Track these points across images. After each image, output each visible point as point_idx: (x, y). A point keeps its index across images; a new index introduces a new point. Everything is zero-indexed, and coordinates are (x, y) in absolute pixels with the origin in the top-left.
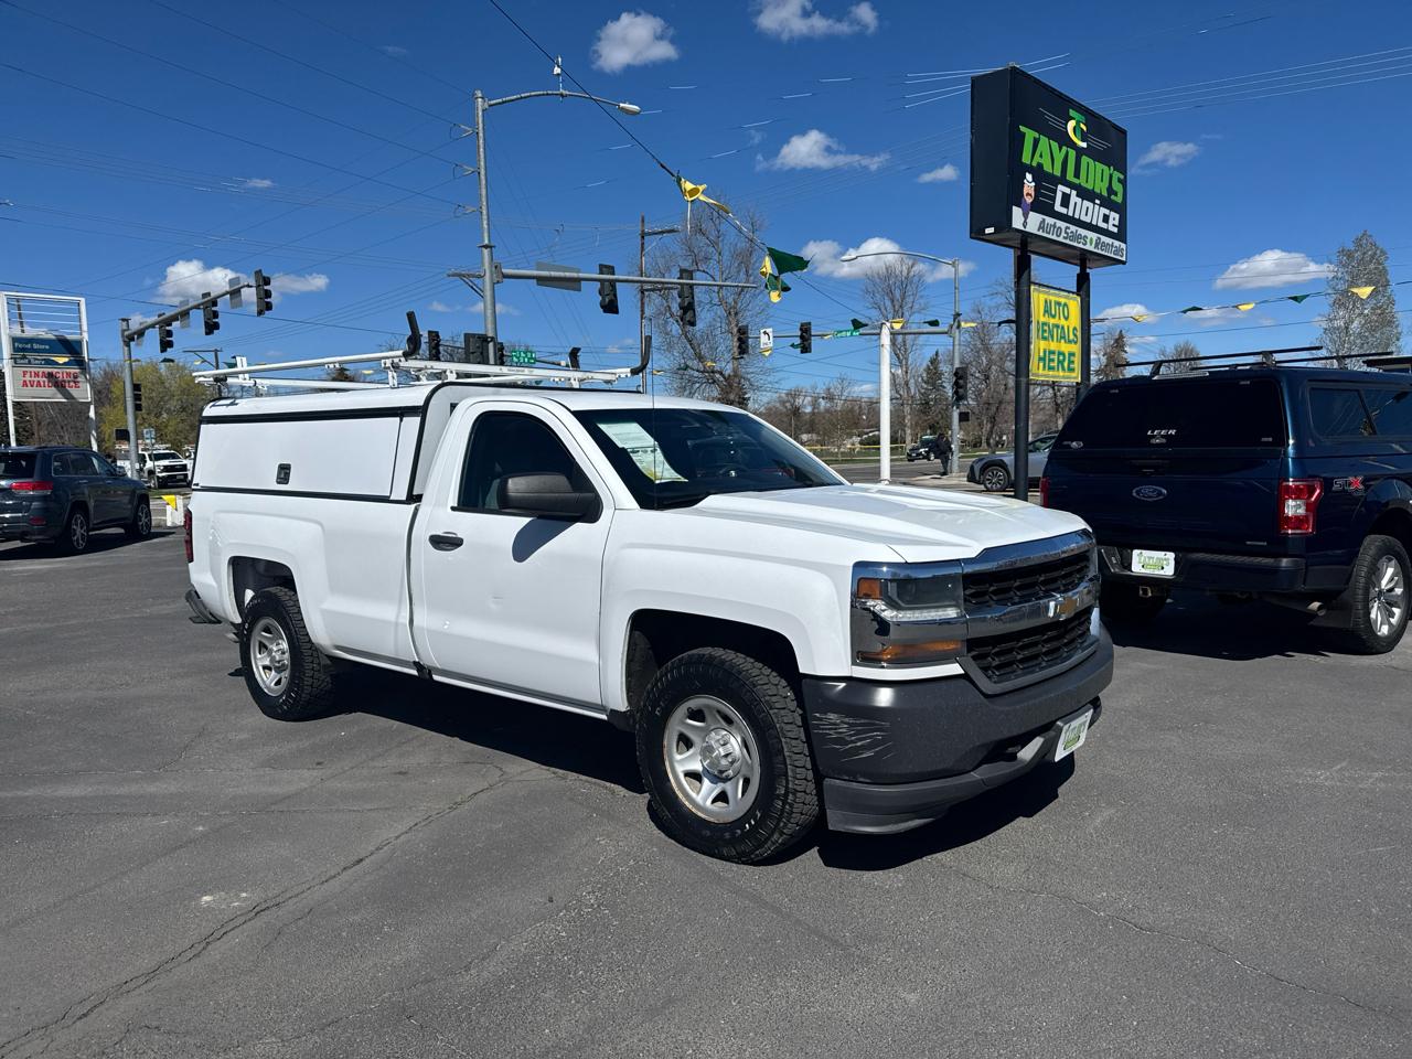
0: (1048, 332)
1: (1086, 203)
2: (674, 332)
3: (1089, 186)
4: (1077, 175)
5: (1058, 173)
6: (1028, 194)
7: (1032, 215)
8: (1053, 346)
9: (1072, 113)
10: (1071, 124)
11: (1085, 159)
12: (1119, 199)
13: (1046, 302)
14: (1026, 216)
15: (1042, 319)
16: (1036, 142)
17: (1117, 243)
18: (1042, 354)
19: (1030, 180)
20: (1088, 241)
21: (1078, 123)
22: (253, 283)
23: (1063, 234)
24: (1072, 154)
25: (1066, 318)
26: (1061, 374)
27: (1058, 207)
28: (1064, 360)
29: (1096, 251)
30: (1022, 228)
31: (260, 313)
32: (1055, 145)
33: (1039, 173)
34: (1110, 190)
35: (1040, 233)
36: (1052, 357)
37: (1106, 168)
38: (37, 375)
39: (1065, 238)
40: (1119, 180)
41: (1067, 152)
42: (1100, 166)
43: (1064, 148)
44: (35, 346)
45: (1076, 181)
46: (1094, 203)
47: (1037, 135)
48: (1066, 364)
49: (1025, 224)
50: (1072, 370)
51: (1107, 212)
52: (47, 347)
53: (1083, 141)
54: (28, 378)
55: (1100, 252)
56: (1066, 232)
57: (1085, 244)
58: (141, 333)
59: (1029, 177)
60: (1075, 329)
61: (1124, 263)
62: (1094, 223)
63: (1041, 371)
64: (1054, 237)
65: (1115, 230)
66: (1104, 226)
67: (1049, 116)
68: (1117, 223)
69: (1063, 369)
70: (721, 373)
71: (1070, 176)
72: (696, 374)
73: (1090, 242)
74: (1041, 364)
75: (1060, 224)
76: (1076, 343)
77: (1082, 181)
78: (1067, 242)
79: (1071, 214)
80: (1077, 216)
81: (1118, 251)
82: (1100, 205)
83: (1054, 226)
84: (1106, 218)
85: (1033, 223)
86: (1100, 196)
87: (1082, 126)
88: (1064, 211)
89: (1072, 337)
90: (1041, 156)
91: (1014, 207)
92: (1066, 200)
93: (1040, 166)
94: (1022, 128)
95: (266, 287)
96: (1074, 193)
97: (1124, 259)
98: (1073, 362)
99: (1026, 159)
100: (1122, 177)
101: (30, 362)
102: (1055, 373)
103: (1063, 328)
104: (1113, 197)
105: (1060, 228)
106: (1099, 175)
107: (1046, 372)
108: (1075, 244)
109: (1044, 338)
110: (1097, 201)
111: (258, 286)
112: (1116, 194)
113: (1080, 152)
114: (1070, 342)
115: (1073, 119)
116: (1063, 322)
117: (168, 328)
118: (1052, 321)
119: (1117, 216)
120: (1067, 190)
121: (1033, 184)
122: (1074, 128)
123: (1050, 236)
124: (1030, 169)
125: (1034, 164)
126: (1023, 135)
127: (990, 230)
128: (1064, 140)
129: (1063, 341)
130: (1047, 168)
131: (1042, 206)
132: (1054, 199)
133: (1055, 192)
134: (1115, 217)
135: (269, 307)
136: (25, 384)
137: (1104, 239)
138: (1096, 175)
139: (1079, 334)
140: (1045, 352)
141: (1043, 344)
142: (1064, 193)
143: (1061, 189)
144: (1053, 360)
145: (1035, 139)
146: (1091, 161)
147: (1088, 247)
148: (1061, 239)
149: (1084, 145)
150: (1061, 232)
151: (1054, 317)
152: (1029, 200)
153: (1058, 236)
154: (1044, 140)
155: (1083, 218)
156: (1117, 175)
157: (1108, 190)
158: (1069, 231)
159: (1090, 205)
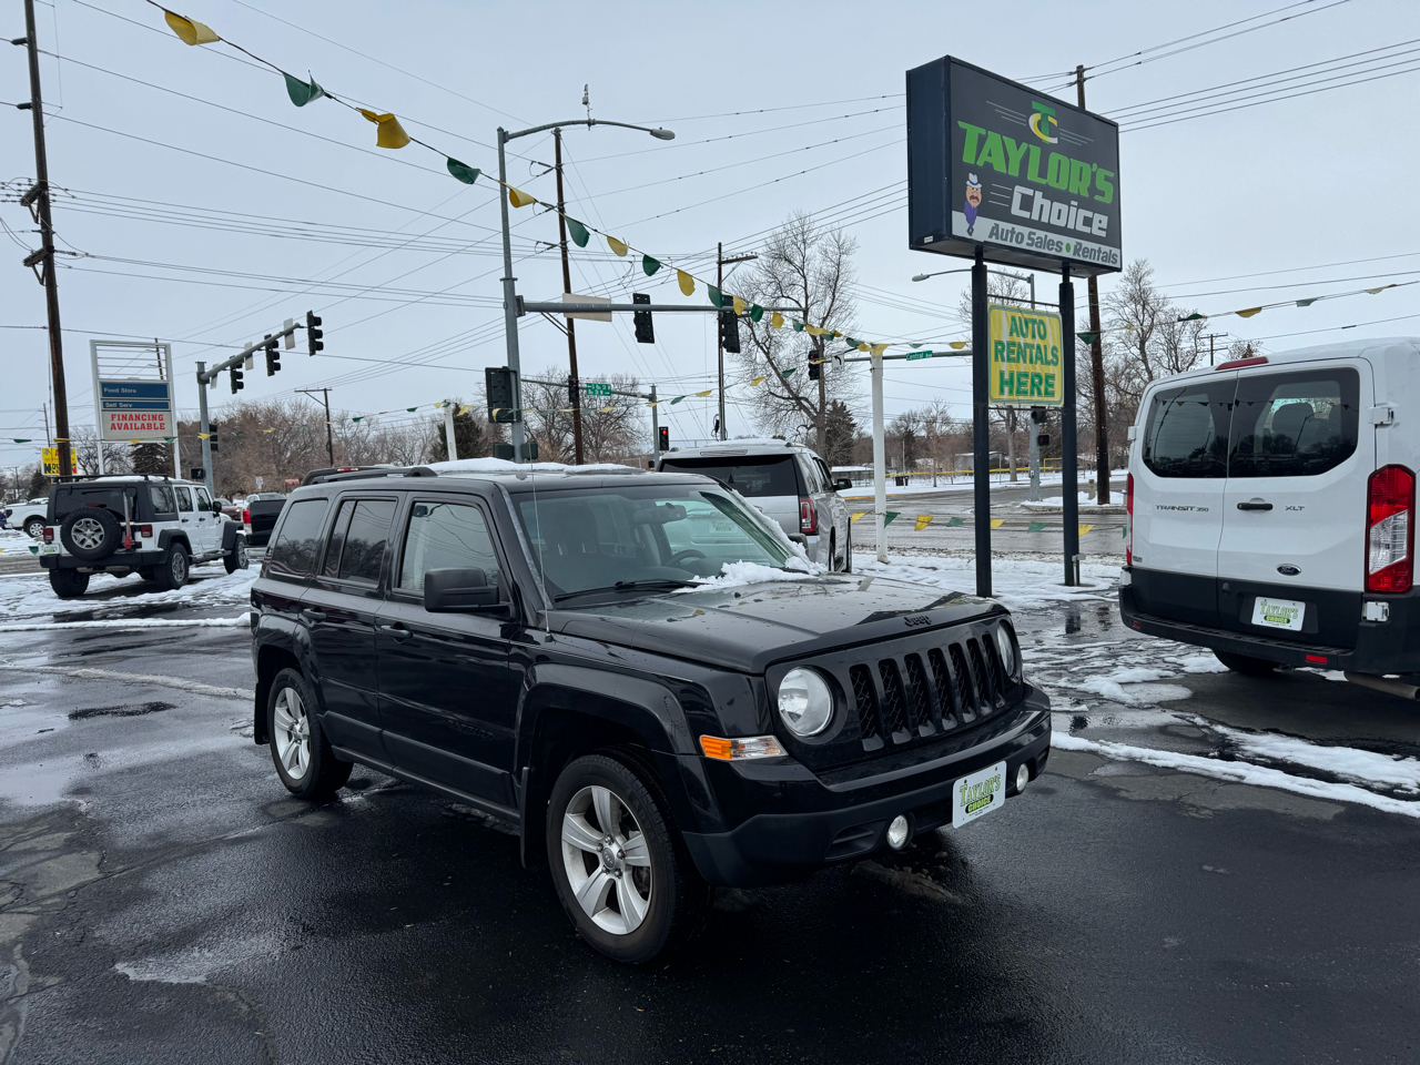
0: (1015, 353)
1: (1057, 206)
2: (758, 360)
3: (1062, 186)
4: (1043, 173)
5: (1014, 171)
6: (972, 197)
7: (979, 219)
8: (1023, 367)
9: (1035, 105)
10: (1034, 120)
11: (1054, 157)
12: (1108, 199)
13: (1013, 319)
14: (971, 221)
15: (1005, 339)
16: (982, 140)
17: (1105, 248)
18: (1007, 377)
19: (976, 181)
20: (1064, 247)
21: (1045, 116)
22: (304, 323)
23: (1026, 240)
24: (1036, 152)
25: (1043, 337)
26: (1036, 398)
27: (1016, 210)
28: (1041, 383)
29: (1076, 257)
30: (967, 236)
31: (312, 353)
32: (1010, 143)
33: (986, 174)
34: (1093, 190)
35: (993, 240)
36: (1023, 379)
37: (1086, 166)
38: (124, 417)
39: (1028, 244)
40: (1107, 178)
41: (1028, 150)
42: (1077, 164)
43: (1024, 146)
44: (123, 390)
45: (1043, 181)
46: (1070, 205)
47: (983, 132)
48: (1042, 388)
49: (970, 231)
50: (1052, 394)
51: (1089, 214)
52: (135, 391)
53: (1051, 136)
54: (116, 421)
55: (1081, 258)
56: (1029, 238)
57: (1061, 250)
58: (214, 375)
59: (973, 178)
60: (1054, 348)
61: (1119, 270)
62: (1071, 226)
63: (1006, 396)
64: (1014, 244)
65: (1103, 234)
66: (1087, 230)
67: (999, 109)
68: (1104, 225)
69: (1039, 393)
70: (807, 400)
71: (1032, 175)
72: (782, 401)
73: (1067, 248)
74: (1006, 389)
75: (1019, 229)
76: (1056, 364)
77: (1051, 181)
78: (1034, 248)
79: (1035, 217)
80: (1045, 219)
81: (1108, 256)
82: (1078, 207)
83: (1013, 231)
84: (1088, 222)
85: (983, 230)
86: (1078, 198)
87: (1050, 119)
88: (1026, 214)
89: (1050, 357)
90: (990, 155)
91: (954, 212)
92: (1027, 203)
93: (988, 166)
94: (962, 124)
95: (316, 328)
96: (1039, 195)
97: (1118, 265)
98: (1052, 386)
99: (968, 157)
100: (1112, 175)
101: (118, 406)
102: (1028, 398)
103: (1039, 347)
104: (1097, 197)
105: (1019, 233)
106: (1075, 173)
107: (1015, 397)
108: (1046, 251)
109: (1009, 360)
110: (1073, 203)
111: (309, 327)
112: (1102, 194)
113: (1046, 150)
114: (1048, 363)
115: (1038, 112)
116: (1038, 341)
117: (238, 370)
118: (1022, 340)
119: (1105, 219)
120: (1029, 192)
121: (979, 186)
122: (1039, 125)
123: (1008, 243)
124: (974, 169)
125: (980, 163)
126: (965, 131)
127: (928, 239)
128: (1024, 135)
129: (1039, 362)
130: (999, 167)
131: (994, 208)
132: (1010, 202)
133: (1011, 194)
134: (1100, 221)
135: (320, 346)
136: (113, 427)
137: (1085, 244)
138: (1070, 173)
139: (1060, 354)
140: (1012, 374)
141: (1005, 367)
142: (1024, 196)
143: (1019, 191)
144: (1025, 384)
145: (980, 136)
146: (1064, 159)
147: (1064, 254)
148: (1024, 246)
149: (1055, 141)
150: (1025, 238)
151: (1024, 336)
152: (974, 204)
153: (1021, 242)
154: (994, 139)
155: (1054, 221)
156: (1101, 173)
157: (1089, 190)
158: (1035, 237)
159: (1064, 208)
